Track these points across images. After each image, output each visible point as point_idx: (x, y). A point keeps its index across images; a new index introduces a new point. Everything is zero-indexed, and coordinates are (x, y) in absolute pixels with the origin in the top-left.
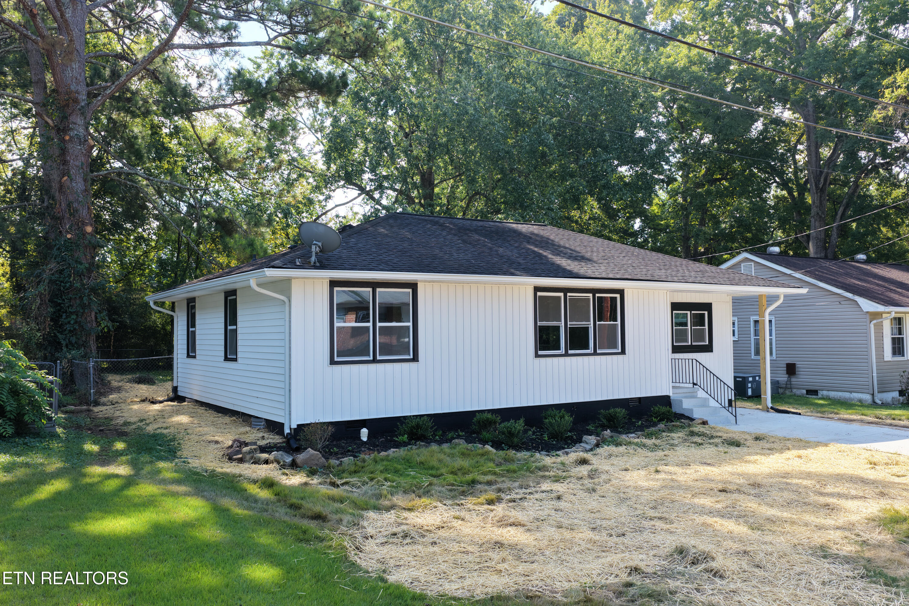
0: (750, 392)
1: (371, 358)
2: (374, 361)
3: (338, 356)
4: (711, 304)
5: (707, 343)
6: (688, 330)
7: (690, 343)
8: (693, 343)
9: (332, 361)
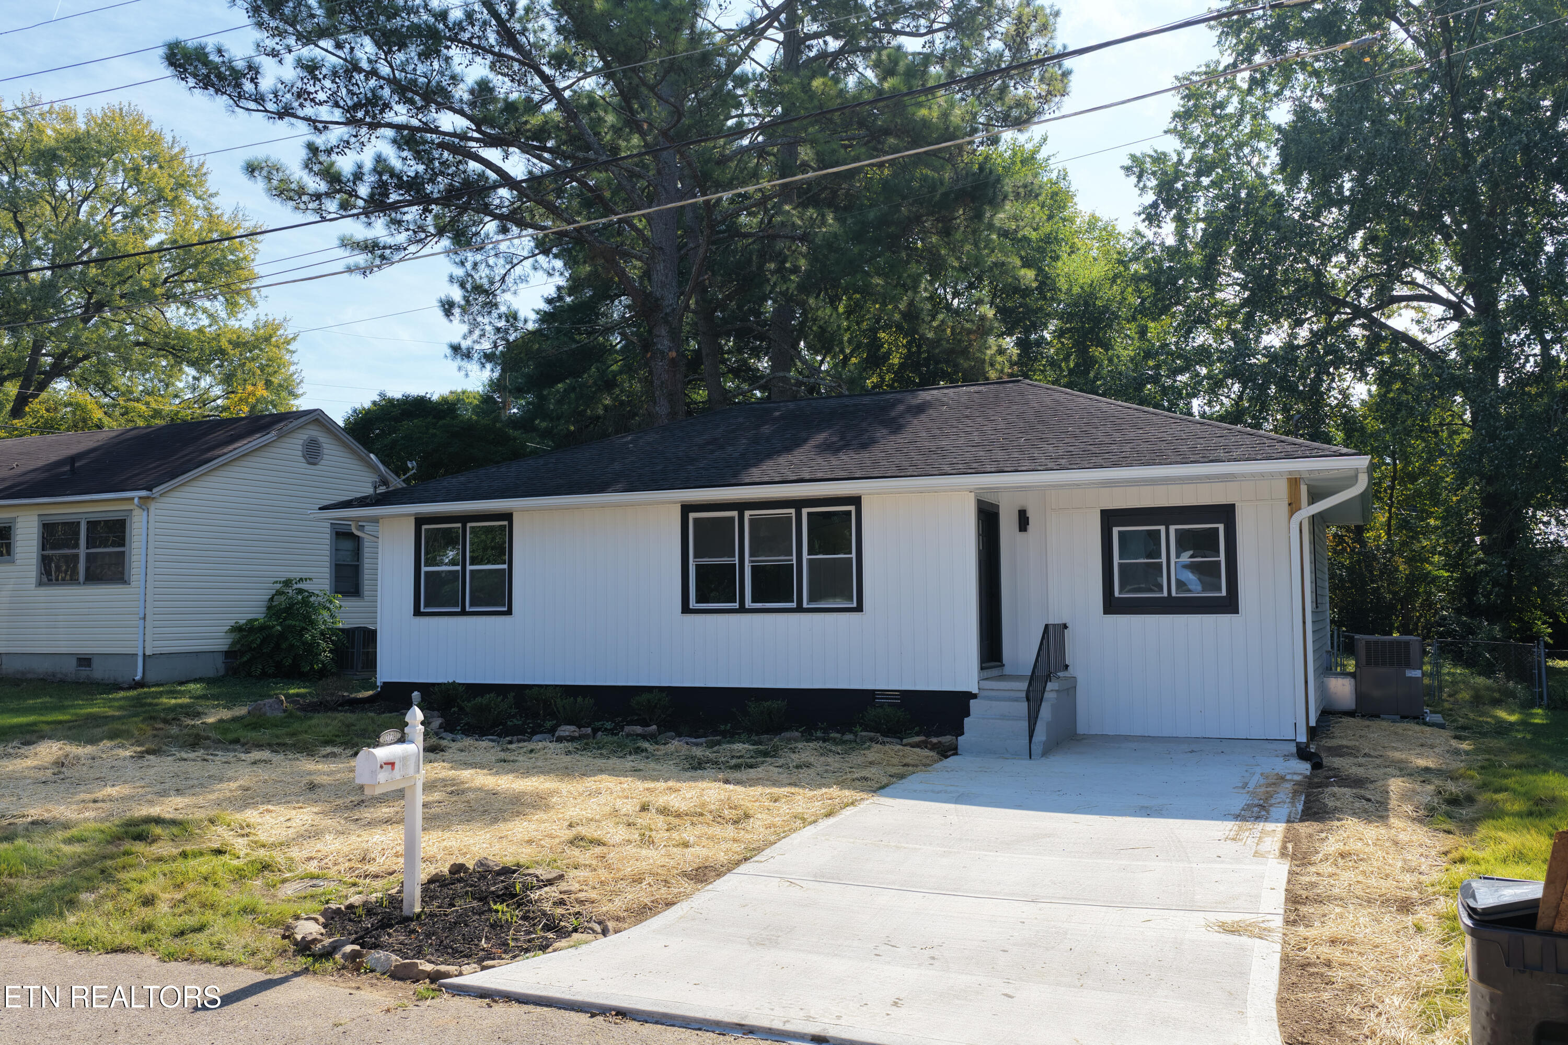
1: (460, 609)
2: (463, 613)
3: (425, 606)
4: (1232, 506)
5: (1224, 593)
6: (1160, 564)
7: (1165, 594)
8: (1174, 594)
9: (417, 612)
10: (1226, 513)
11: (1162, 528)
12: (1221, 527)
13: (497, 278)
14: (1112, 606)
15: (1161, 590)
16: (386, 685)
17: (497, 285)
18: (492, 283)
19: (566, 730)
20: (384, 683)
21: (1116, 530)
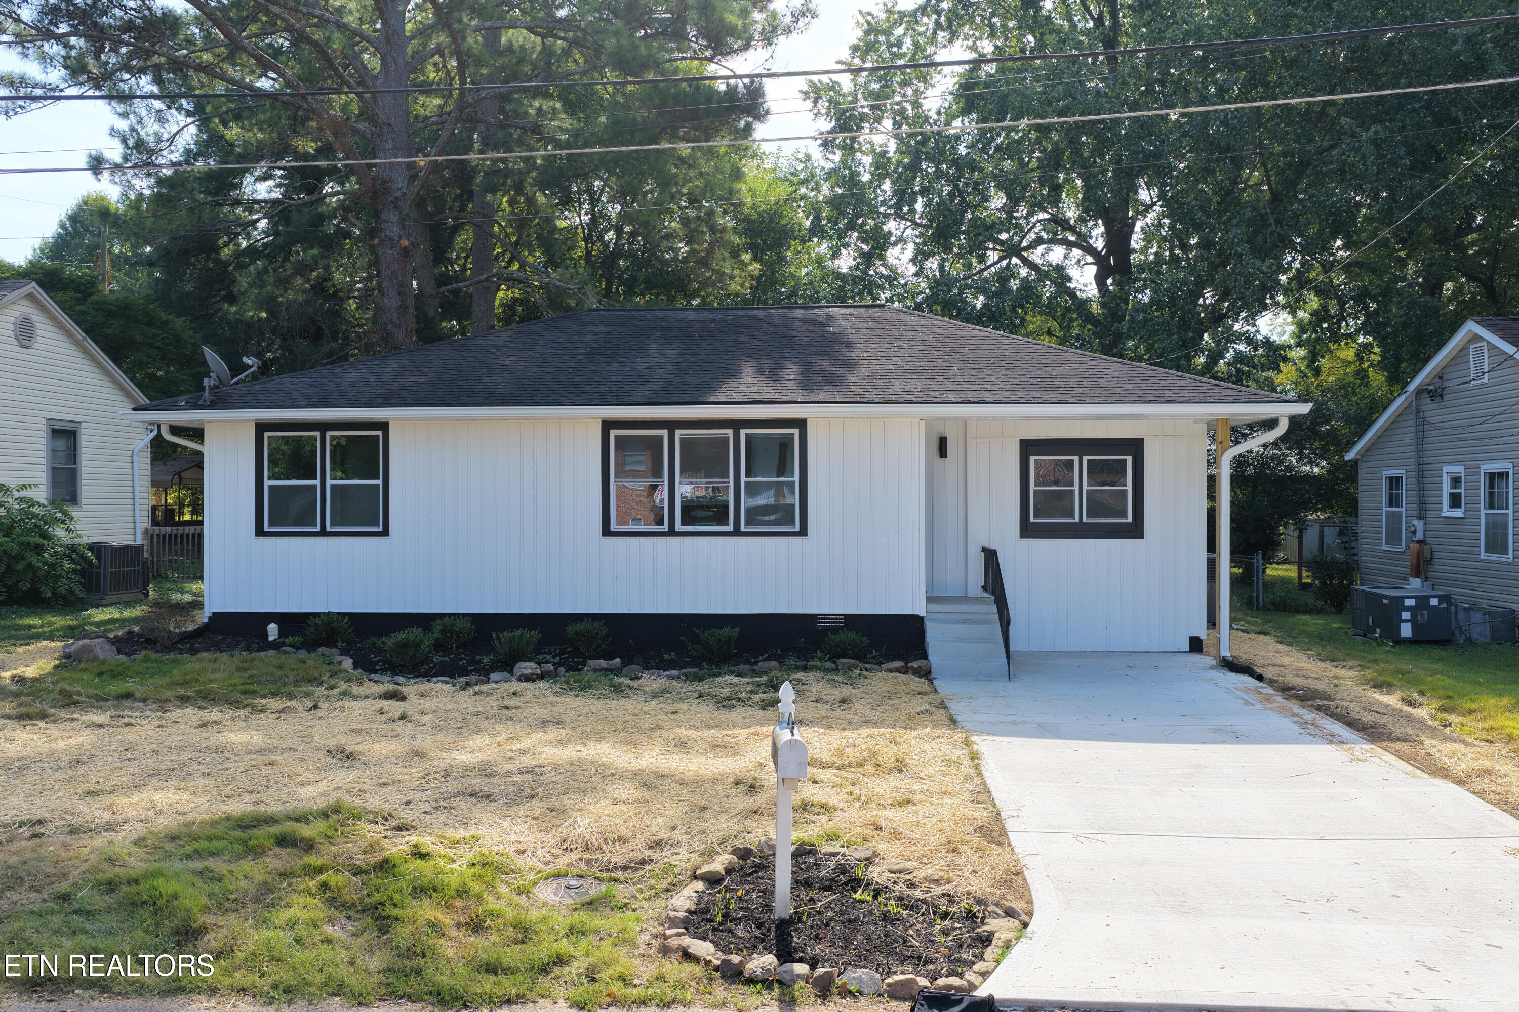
0: (1406, 630)
1: (318, 529)
2: (323, 533)
3: (270, 525)
4: (1141, 441)
5: (1130, 520)
6: (1072, 492)
7: (1077, 520)
8: (1085, 520)
9: (260, 532)
10: (1135, 447)
11: (1076, 459)
12: (1129, 459)
13: (166, 136)
14: (1028, 530)
15: (1072, 516)
16: (216, 616)
17: (164, 144)
18: (159, 141)
19: (526, 667)
20: (214, 613)
21: (1032, 459)
